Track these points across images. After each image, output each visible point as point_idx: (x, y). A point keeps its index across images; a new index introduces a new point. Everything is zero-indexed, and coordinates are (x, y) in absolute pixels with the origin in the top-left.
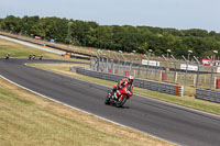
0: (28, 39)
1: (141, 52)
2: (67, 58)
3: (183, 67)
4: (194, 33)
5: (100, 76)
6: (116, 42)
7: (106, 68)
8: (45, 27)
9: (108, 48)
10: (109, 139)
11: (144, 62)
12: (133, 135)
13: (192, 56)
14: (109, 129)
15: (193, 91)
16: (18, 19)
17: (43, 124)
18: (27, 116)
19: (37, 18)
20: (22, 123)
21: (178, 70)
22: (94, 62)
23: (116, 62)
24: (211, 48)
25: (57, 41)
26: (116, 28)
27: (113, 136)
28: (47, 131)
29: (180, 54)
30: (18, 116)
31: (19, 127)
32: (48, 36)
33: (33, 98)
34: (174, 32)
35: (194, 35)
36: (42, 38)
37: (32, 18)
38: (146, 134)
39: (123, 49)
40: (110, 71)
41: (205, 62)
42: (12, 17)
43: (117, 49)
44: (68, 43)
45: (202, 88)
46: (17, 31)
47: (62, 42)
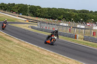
0: (10, 13)
1: (60, 19)
2: (27, 22)
3: (78, 26)
4: (83, 11)
5: (42, 30)
6: (49, 15)
7: (44, 26)
8: (17, 8)
9: (45, 18)
10: (46, 58)
11: (61, 24)
12: (56, 56)
13: (82, 22)
14: (46, 53)
15: (83, 37)
16: (6, 4)
17: (16, 51)
18: (9, 47)
19: (14, 4)
20: (7, 50)
21: (76, 28)
22: (39, 24)
23: (49, 24)
24: (91, 18)
25: (23, 14)
26: (49, 9)
27: (47, 56)
28: (18, 54)
29: (77, 21)
30: (5, 47)
31: (6, 52)
32: (19, 12)
33: (12, 39)
34: (74, 11)
35: (83, 12)
36: (16, 13)
37: (12, 4)
38: (62, 56)
39: (52, 18)
40: (46, 28)
41: (88, 24)
42: (3, 4)
43: (49, 18)
44: (28, 15)
45: (87, 35)
46: (5, 10)
47: (25, 15)
